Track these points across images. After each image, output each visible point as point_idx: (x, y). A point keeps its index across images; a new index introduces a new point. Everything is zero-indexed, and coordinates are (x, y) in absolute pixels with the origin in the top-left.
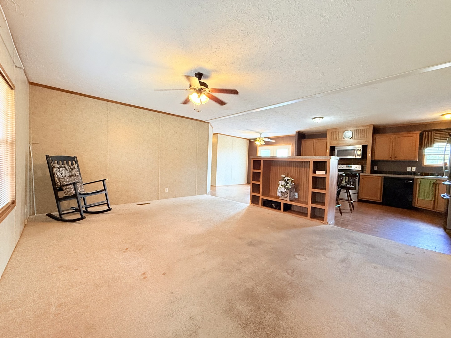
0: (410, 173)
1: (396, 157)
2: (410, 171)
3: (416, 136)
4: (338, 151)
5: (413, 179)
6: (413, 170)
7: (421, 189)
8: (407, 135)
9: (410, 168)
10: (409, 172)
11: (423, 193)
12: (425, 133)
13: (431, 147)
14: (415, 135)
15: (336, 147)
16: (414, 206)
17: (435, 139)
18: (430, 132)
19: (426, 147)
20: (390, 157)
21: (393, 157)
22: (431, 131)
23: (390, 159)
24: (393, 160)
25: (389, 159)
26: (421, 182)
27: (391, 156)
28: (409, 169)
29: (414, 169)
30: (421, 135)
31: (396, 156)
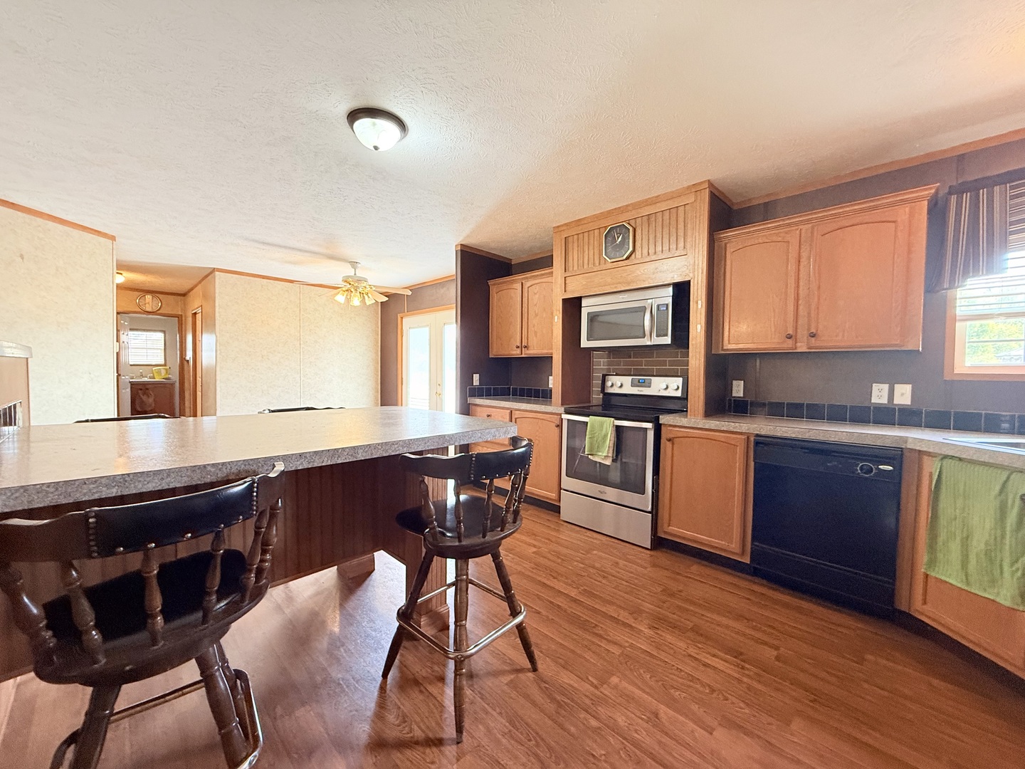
0: (886, 415)
1: (813, 335)
2: (884, 400)
3: (911, 215)
4: (593, 318)
5: (896, 456)
6: (898, 400)
7: (943, 521)
8: (867, 217)
9: (886, 387)
10: (879, 409)
11: (955, 547)
12: (954, 198)
13: (990, 270)
14: (903, 213)
15: (584, 303)
16: (904, 608)
17: (1013, 228)
18: (983, 193)
19: (966, 274)
20: (789, 337)
21: (802, 333)
22: (990, 182)
23: (788, 345)
24: (802, 348)
25: (785, 346)
26: (944, 477)
27: (791, 332)
28: (879, 394)
29: (904, 395)
30: (937, 211)
31: (813, 330)
